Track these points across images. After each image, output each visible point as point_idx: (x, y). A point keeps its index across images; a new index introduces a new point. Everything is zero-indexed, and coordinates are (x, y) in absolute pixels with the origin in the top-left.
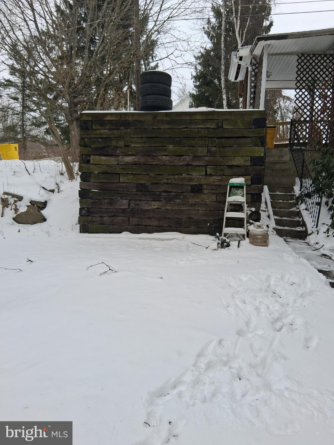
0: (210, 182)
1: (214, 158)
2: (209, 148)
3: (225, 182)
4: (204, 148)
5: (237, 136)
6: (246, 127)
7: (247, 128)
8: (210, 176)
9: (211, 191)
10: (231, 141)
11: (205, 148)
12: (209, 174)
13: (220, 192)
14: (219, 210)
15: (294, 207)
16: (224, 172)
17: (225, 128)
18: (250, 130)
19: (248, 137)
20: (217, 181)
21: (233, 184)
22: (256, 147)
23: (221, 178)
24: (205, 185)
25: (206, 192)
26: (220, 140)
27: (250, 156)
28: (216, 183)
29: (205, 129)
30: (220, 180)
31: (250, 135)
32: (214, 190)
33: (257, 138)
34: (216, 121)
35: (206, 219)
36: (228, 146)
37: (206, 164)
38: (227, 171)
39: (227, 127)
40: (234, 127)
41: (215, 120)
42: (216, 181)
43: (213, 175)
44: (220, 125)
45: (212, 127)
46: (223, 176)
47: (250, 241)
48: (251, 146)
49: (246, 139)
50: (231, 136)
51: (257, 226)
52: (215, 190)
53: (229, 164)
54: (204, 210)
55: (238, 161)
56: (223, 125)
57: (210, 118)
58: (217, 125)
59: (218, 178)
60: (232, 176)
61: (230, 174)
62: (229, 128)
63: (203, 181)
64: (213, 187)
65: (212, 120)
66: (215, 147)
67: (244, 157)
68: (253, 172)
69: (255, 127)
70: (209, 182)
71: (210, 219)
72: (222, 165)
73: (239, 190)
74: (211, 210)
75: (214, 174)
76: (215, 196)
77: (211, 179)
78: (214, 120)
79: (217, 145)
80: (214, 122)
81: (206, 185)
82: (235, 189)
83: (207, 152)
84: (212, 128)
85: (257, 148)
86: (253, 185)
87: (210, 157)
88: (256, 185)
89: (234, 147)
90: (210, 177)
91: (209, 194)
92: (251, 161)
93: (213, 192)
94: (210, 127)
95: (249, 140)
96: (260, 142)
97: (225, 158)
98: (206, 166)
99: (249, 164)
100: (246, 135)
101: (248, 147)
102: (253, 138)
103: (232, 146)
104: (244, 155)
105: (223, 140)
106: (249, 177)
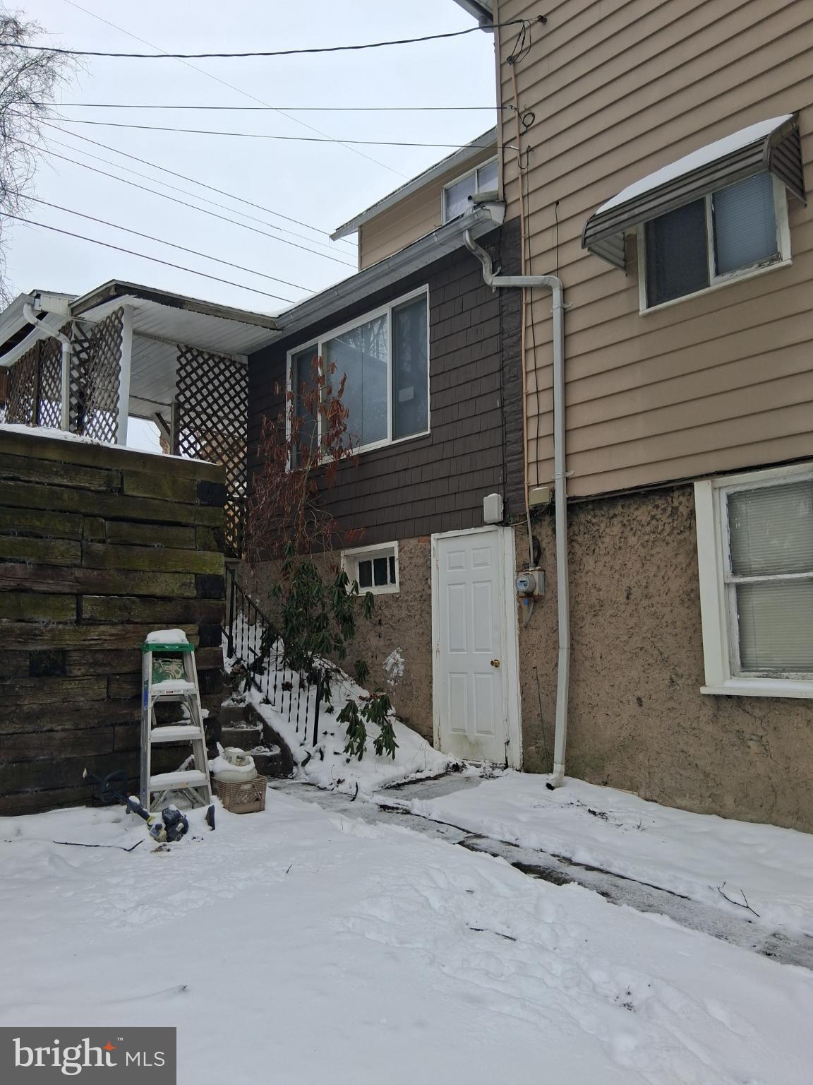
0: (92, 642)
1: (100, 572)
2: (84, 542)
3: (132, 642)
4: (70, 544)
5: (160, 519)
6: (182, 501)
7: (184, 503)
8: (91, 624)
9: (92, 670)
10: (147, 531)
11: (73, 543)
12: (89, 619)
13: (118, 670)
14: (113, 725)
15: (228, 697)
16: (130, 613)
17: (128, 496)
18: (190, 507)
19: (185, 526)
20: (112, 638)
21: (162, 646)
22: (206, 552)
23: (124, 630)
24: (75, 650)
25: (77, 672)
26: (115, 523)
27: (193, 573)
28: (107, 646)
29: (73, 490)
30: (120, 638)
31: (191, 520)
32: (102, 665)
33: (207, 530)
34: (104, 473)
35: (75, 755)
36: (138, 542)
37: (77, 589)
38: (139, 612)
39: (135, 494)
40: (154, 496)
41: (102, 469)
42: (107, 638)
43: (100, 621)
44: (116, 484)
45: (93, 488)
46: (127, 625)
47: (223, 803)
48: (194, 547)
49: (181, 529)
50: (144, 517)
51: (238, 757)
52: (106, 665)
53: (143, 591)
54: (68, 729)
55: (165, 585)
56: (125, 486)
57: (87, 461)
58: (109, 481)
59: (113, 631)
60: (151, 625)
61: (148, 620)
62: (139, 497)
63: (70, 642)
64: (100, 657)
65: (91, 467)
66: (103, 542)
67: (181, 574)
68: (201, 614)
69: (203, 503)
70: (87, 643)
71: (89, 755)
72: (125, 593)
73: (171, 662)
74: (92, 726)
75: (103, 619)
76: (103, 683)
77: (94, 633)
78: (97, 468)
79: (109, 537)
80: (100, 473)
81: (79, 650)
82: (160, 661)
83: (79, 554)
84: (92, 491)
85: (209, 554)
86: (202, 649)
87: (90, 571)
88: (208, 648)
89: (154, 546)
90: (89, 627)
91: (86, 677)
92: (196, 587)
93: (100, 670)
94: (88, 485)
95: (189, 533)
96: (216, 541)
97: (131, 576)
98: (78, 596)
99: (192, 592)
100: (183, 520)
101: (188, 549)
102: (200, 530)
103: (148, 544)
104: (180, 569)
105: (125, 526)
106: (194, 628)
